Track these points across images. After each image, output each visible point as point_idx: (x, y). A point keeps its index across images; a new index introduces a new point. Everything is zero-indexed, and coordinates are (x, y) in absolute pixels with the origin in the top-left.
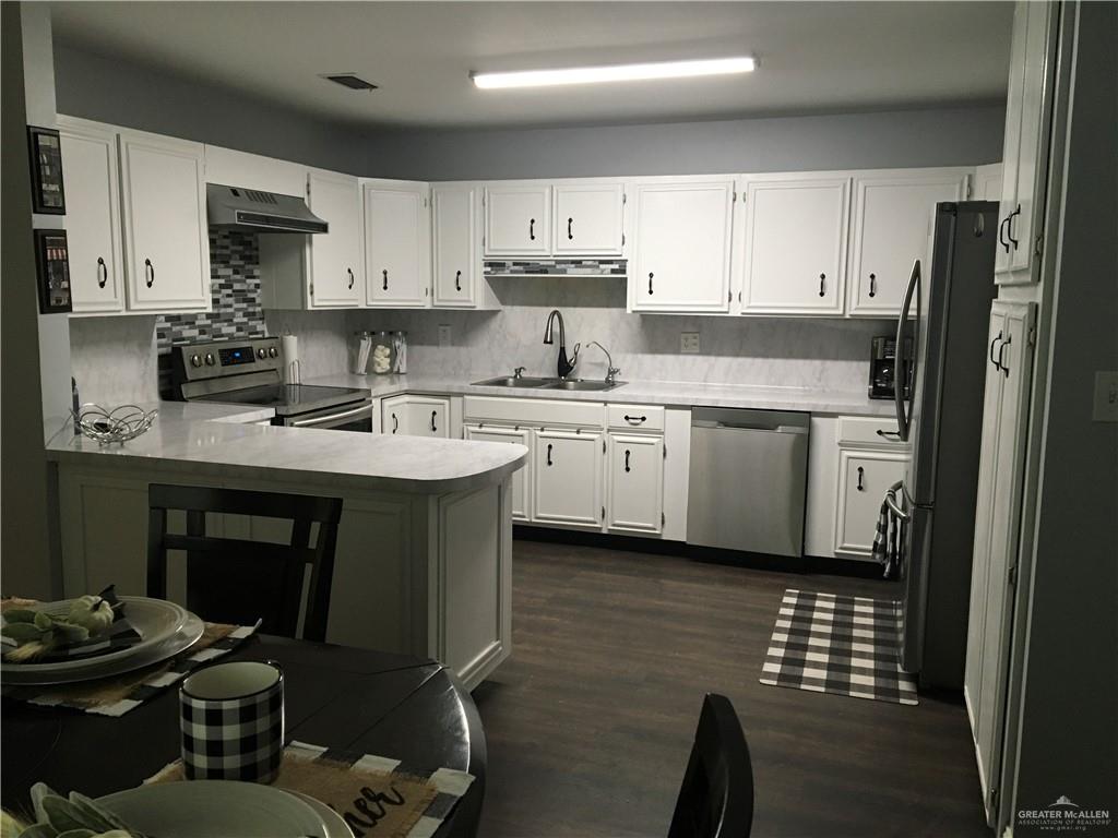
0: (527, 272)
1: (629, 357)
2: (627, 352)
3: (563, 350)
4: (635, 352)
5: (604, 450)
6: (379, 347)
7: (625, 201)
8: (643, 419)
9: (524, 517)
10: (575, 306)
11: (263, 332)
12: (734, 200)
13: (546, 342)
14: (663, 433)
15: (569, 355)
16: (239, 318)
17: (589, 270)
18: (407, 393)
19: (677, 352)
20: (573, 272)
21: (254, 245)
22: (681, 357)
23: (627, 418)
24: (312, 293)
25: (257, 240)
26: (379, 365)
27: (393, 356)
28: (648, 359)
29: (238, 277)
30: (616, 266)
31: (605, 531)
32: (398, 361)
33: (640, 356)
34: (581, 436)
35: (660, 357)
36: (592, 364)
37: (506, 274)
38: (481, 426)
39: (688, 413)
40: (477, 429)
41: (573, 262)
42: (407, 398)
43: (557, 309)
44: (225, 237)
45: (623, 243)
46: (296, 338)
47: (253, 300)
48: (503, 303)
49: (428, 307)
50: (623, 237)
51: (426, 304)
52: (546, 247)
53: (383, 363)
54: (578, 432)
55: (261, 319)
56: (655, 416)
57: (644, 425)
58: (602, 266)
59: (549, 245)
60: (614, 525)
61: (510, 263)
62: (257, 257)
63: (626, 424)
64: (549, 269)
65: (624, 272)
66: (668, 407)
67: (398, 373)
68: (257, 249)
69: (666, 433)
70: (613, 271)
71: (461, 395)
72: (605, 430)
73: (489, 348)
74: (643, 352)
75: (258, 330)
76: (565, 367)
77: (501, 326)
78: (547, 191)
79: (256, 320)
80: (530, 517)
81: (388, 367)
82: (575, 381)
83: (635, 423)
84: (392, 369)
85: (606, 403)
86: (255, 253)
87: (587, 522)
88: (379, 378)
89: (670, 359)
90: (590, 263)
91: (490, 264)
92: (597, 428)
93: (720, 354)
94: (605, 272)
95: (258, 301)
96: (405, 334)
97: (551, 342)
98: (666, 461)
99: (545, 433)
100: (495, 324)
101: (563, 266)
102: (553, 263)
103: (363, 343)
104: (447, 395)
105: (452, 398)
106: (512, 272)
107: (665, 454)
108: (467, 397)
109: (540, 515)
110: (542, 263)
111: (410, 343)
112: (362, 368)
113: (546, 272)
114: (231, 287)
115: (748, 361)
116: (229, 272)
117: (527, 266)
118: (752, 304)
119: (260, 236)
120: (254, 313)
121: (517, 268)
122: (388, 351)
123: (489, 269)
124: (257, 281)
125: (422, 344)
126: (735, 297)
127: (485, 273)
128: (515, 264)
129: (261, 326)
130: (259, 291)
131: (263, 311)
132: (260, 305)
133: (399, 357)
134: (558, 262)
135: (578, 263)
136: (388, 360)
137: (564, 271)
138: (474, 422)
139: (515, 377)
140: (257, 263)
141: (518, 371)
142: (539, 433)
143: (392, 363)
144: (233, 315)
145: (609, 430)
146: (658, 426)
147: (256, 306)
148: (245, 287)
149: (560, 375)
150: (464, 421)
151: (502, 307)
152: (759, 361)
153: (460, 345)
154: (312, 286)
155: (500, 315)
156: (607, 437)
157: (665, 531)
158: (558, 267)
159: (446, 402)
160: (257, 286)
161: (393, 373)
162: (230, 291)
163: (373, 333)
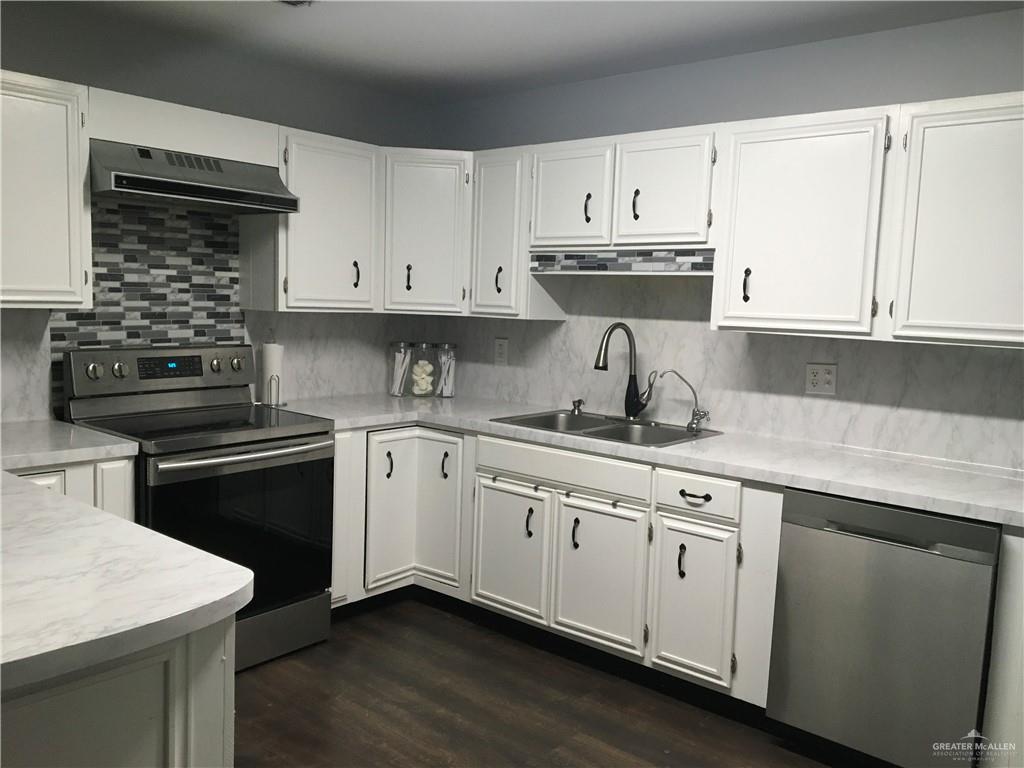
0: (581, 268)
1: (729, 394)
2: (726, 388)
3: (633, 379)
4: (737, 387)
5: (650, 538)
6: (420, 362)
7: (714, 162)
8: (707, 498)
9: (541, 618)
10: (658, 317)
11: (242, 338)
12: (887, 148)
13: (597, 367)
14: (738, 525)
15: (643, 387)
16: (200, 319)
17: (661, 265)
18: (418, 424)
19: (800, 392)
20: (641, 268)
21: (231, 229)
22: (806, 401)
23: (683, 493)
24: (286, 291)
25: (236, 223)
26: (418, 385)
27: (436, 374)
28: (756, 399)
29: (201, 268)
30: (699, 259)
31: (647, 663)
32: (442, 382)
33: (744, 395)
34: (618, 511)
35: (773, 399)
36: (675, 400)
37: (557, 271)
38: (494, 479)
39: (778, 499)
40: (489, 483)
41: (641, 253)
42: (418, 432)
43: (623, 321)
44: (180, 217)
45: (710, 224)
46: (282, 347)
47: (227, 298)
48: (568, 310)
49: (466, 313)
50: (710, 215)
51: (464, 310)
52: (605, 232)
53: (423, 381)
54: (614, 505)
55: (237, 322)
56: (725, 494)
57: (708, 507)
58: (679, 259)
59: (610, 230)
60: (659, 658)
61: (560, 256)
62: (237, 245)
63: (681, 502)
64: (608, 264)
65: (709, 266)
66: (747, 483)
67: (441, 396)
68: (237, 235)
69: (744, 525)
70: (695, 266)
71: (474, 433)
72: (653, 507)
73: (550, 372)
74: (750, 389)
75: (232, 335)
76: (635, 402)
77: (564, 343)
78: (609, 154)
79: (231, 322)
80: (548, 619)
81: (430, 388)
82: (646, 424)
83: (695, 503)
84: (435, 389)
85: (654, 466)
86: (231, 239)
87: (621, 644)
88: (416, 402)
89: (788, 403)
90: (663, 254)
91: (538, 258)
92: (640, 503)
93: (868, 399)
94: (684, 267)
95: (234, 299)
96: (454, 347)
97: (605, 368)
98: (741, 571)
99: (571, 501)
100: (557, 339)
101: (627, 259)
102: (614, 255)
103: (399, 357)
104: (460, 432)
105: (466, 437)
106: (564, 268)
107: (739, 559)
108: (481, 438)
109: (560, 619)
110: (600, 255)
111: (459, 359)
112: (396, 389)
113: (605, 268)
114: (187, 279)
115: (916, 415)
116: (186, 261)
117: (582, 260)
118: (912, 321)
119: (242, 219)
120: (227, 315)
121: (569, 262)
122: (430, 368)
123: (536, 264)
124: (236, 275)
125: (477, 361)
126: (883, 310)
127: (533, 269)
128: (567, 257)
129: (235, 330)
130: (237, 287)
131: (243, 313)
132: (237, 304)
133: (444, 375)
134: (621, 254)
135: (647, 255)
136: (430, 379)
137: (628, 267)
138: (485, 471)
139: (573, 411)
140: (237, 252)
141: (578, 403)
142: (564, 499)
143: (435, 384)
144: (190, 315)
145: (658, 509)
146: (732, 513)
147: (232, 305)
148: (213, 281)
149: (628, 415)
150: (478, 470)
151: (566, 317)
152: (935, 417)
153: (518, 365)
154: (286, 282)
155: (564, 326)
156: (655, 517)
157: (736, 684)
158: (620, 260)
159: (460, 440)
160: (234, 281)
161: (434, 395)
162: (186, 286)
163: (412, 345)
